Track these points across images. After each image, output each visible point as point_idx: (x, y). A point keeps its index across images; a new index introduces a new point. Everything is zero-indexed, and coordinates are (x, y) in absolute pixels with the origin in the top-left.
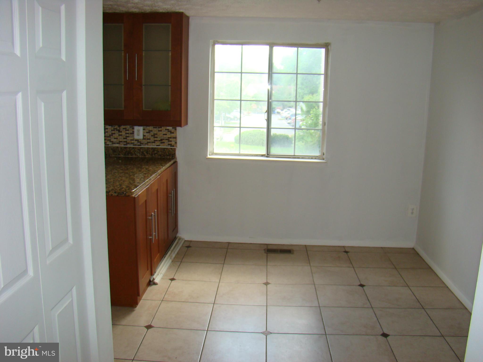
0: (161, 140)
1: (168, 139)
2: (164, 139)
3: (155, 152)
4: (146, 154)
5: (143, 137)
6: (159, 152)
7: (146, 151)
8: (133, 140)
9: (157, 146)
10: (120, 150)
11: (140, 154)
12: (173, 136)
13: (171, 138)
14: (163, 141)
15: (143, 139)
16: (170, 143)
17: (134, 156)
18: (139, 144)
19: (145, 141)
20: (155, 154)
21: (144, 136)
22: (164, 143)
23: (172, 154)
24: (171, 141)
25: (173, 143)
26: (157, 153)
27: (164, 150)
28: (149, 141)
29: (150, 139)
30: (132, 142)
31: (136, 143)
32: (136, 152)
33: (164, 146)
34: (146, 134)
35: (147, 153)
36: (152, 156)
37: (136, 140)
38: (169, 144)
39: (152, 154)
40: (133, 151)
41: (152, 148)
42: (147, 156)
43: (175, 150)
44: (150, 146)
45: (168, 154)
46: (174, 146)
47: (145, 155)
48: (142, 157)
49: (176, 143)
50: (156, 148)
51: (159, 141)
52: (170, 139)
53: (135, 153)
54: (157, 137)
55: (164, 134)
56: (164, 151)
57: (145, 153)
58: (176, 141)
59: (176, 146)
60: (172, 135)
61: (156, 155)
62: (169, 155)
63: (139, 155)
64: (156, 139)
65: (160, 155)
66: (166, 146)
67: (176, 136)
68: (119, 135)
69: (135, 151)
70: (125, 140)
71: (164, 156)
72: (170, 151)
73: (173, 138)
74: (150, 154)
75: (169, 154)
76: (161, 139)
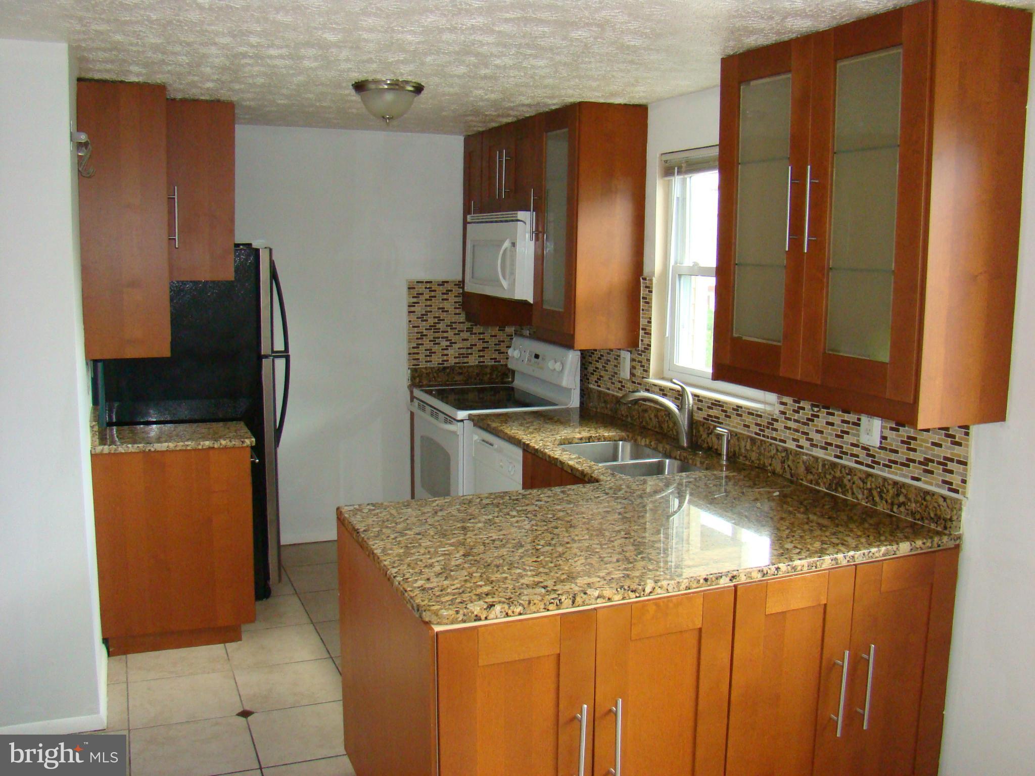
0: (927, 461)
1: (944, 463)
2: (932, 461)
3: (902, 499)
4: (877, 499)
5: (881, 443)
6: (909, 500)
7: (879, 490)
8: (856, 446)
9: (913, 478)
10: (820, 470)
11: (863, 494)
12: (959, 456)
13: (952, 460)
14: (930, 467)
15: (881, 448)
16: (948, 477)
17: (849, 498)
18: (869, 461)
19: (883, 457)
20: (899, 506)
21: (884, 438)
22: (931, 472)
23: (945, 520)
24: (951, 472)
25: (956, 479)
26: (904, 504)
27: (924, 499)
28: (893, 457)
29: (896, 452)
30: (855, 450)
31: (862, 454)
32: (854, 486)
33: (931, 484)
34: (887, 433)
35: (881, 498)
36: (892, 510)
37: (864, 448)
38: (944, 482)
39: (892, 504)
40: (849, 481)
41: (895, 483)
42: (879, 508)
43: (956, 507)
44: (896, 474)
45: (932, 515)
46: (956, 491)
47: (875, 504)
48: (868, 505)
49: (964, 481)
50: (904, 485)
51: (920, 463)
52: (950, 466)
53: (852, 489)
54: (914, 450)
55: (934, 444)
56: (925, 503)
57: (875, 493)
58: (966, 475)
59: (964, 494)
60: (955, 452)
61: (902, 509)
62: (937, 519)
63: (860, 496)
64: (912, 455)
65: (913, 514)
66: (937, 486)
67: (967, 457)
68: (828, 423)
69: (854, 483)
70: (838, 442)
71: (922, 519)
72: (939, 506)
73: (959, 462)
74: (886, 501)
75: (936, 515)
76: (926, 459)
